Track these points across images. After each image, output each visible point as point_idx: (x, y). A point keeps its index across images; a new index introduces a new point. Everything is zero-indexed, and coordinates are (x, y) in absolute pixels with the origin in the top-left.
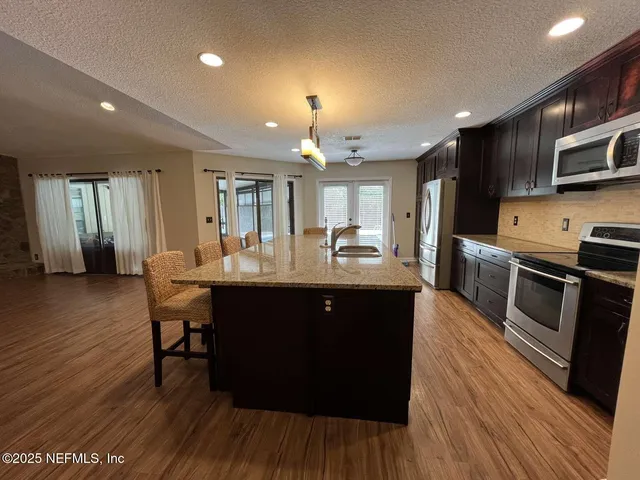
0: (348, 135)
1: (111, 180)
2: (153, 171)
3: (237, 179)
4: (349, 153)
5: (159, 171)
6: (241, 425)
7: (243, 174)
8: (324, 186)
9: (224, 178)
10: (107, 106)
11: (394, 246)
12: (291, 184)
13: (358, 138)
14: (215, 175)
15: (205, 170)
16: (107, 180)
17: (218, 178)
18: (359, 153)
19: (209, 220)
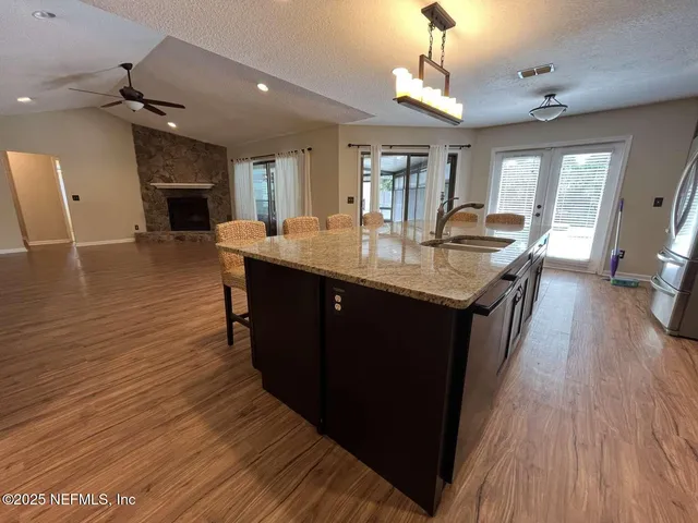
0: (526, 67)
1: (278, 161)
2: (306, 150)
3: (383, 154)
4: (541, 101)
5: (309, 149)
6: (255, 408)
7: (391, 147)
8: (503, 158)
9: (369, 153)
10: (263, 87)
11: (613, 253)
12: (453, 159)
13: (546, 70)
14: (361, 150)
15: (350, 145)
16: (274, 161)
17: (363, 153)
18: (560, 98)
19: (351, 200)
